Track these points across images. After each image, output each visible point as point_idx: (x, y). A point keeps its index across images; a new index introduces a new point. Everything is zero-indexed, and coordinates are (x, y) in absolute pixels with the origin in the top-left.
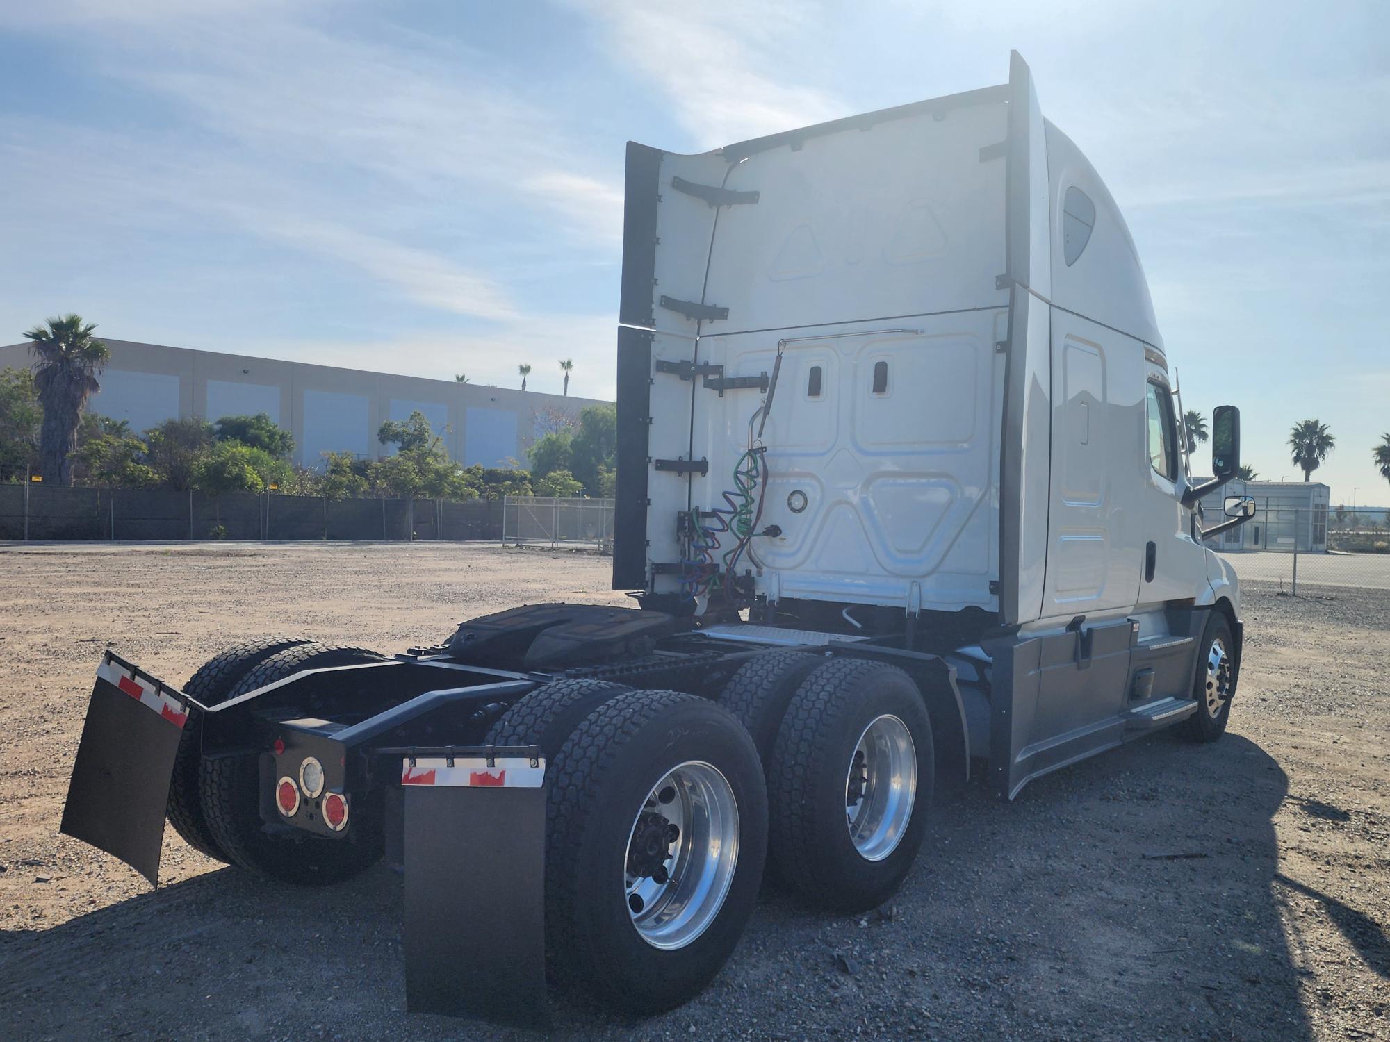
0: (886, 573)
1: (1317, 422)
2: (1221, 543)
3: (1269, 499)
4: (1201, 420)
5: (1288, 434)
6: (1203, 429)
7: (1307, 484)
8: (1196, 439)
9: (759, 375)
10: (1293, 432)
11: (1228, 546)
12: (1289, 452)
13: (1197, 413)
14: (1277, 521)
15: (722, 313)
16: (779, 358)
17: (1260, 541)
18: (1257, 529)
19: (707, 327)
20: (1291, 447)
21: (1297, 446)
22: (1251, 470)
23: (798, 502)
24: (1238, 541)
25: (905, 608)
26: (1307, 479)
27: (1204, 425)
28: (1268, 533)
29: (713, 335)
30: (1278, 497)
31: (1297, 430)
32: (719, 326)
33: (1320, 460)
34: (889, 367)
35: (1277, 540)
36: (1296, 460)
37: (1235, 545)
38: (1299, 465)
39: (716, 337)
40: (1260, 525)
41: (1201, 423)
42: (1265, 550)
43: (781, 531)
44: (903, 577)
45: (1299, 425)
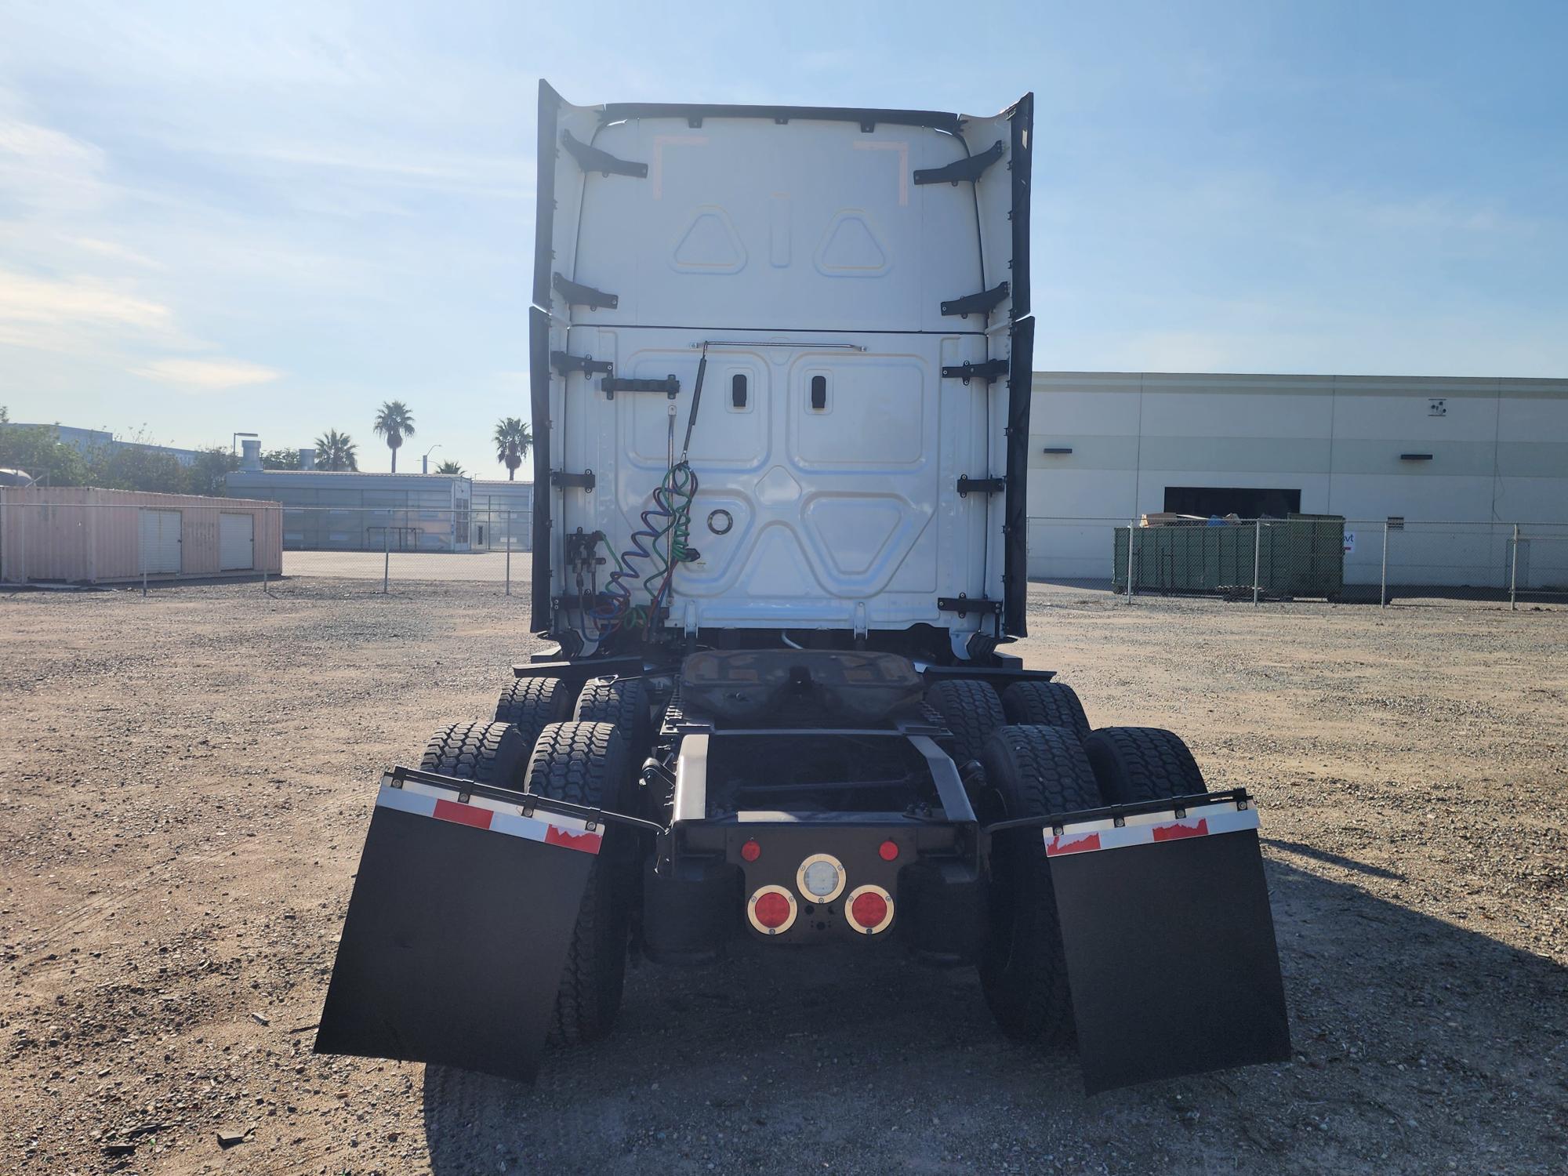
0: (828, 596)
1: (519, 421)
2: (452, 543)
3: (492, 498)
4: (407, 411)
5: (493, 432)
6: (409, 422)
7: (511, 482)
8: (402, 432)
9: (666, 378)
10: (497, 429)
11: (458, 546)
12: (494, 450)
13: (402, 405)
14: (499, 520)
15: (610, 301)
16: (703, 362)
17: (484, 542)
18: (481, 528)
19: (585, 314)
20: (496, 444)
21: (502, 444)
22: (459, 469)
23: (722, 524)
24: (467, 541)
25: (853, 630)
26: (512, 478)
27: (409, 418)
28: (492, 532)
29: (599, 326)
30: (500, 496)
31: (501, 427)
32: (603, 315)
33: (522, 458)
34: (827, 380)
35: (499, 539)
36: (501, 457)
37: (464, 546)
38: (504, 463)
39: (601, 328)
40: (484, 524)
41: (407, 415)
42: (490, 551)
43: (699, 554)
44: (850, 598)
45: (503, 422)
